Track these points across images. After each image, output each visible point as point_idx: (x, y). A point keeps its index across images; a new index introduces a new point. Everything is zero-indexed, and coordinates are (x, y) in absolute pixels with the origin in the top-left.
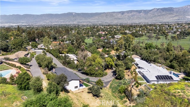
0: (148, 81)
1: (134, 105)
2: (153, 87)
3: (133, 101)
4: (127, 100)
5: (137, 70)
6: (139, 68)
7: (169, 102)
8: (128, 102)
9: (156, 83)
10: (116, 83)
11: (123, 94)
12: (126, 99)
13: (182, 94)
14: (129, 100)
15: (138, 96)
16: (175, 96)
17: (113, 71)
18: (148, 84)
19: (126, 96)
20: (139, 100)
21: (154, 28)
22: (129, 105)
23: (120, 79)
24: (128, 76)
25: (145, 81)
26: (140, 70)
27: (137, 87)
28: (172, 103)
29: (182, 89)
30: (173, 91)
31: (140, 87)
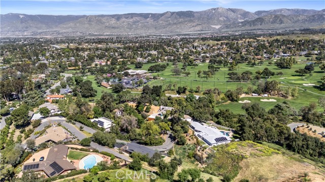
0: (210, 144)
1: (206, 165)
2: (216, 149)
3: (204, 162)
4: (198, 163)
5: (196, 133)
6: (196, 131)
7: (230, 159)
8: (200, 164)
9: (216, 145)
10: (180, 149)
11: (193, 159)
12: (196, 163)
13: (237, 152)
14: (200, 163)
15: (207, 158)
16: (233, 154)
17: (168, 135)
18: (210, 146)
19: (197, 159)
20: (210, 161)
21: (175, 50)
22: (202, 166)
23: (183, 144)
24: (190, 140)
25: (207, 144)
26: (199, 133)
27: (203, 151)
28: (232, 160)
29: (236, 148)
30: (231, 151)
31: (205, 150)
